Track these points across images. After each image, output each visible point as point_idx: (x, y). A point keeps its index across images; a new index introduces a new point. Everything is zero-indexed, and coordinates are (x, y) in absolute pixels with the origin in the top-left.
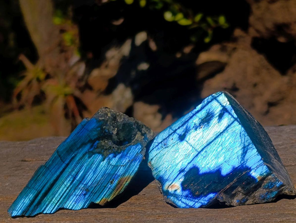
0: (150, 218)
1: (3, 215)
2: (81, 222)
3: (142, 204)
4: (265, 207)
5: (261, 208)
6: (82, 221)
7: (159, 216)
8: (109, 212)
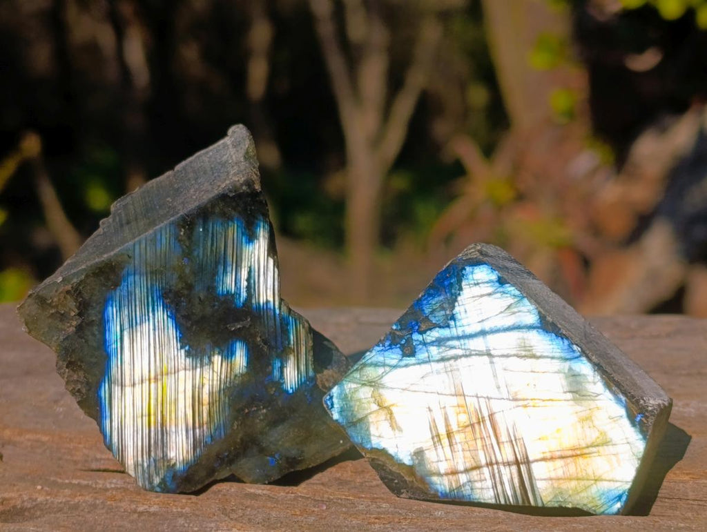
0: (351, 521)
1: (29, 477)
2: (184, 511)
3: (367, 483)
4: (664, 525)
5: (654, 525)
6: (187, 508)
7: (376, 518)
8: (269, 496)
